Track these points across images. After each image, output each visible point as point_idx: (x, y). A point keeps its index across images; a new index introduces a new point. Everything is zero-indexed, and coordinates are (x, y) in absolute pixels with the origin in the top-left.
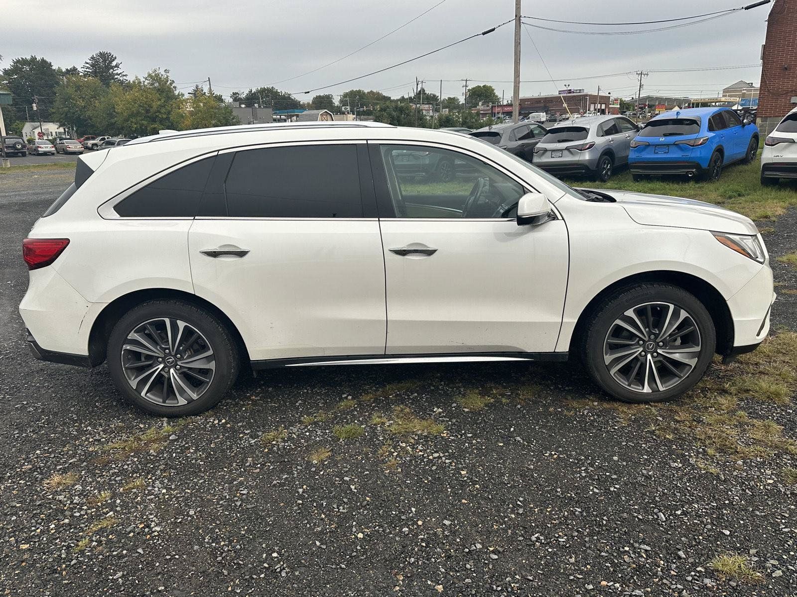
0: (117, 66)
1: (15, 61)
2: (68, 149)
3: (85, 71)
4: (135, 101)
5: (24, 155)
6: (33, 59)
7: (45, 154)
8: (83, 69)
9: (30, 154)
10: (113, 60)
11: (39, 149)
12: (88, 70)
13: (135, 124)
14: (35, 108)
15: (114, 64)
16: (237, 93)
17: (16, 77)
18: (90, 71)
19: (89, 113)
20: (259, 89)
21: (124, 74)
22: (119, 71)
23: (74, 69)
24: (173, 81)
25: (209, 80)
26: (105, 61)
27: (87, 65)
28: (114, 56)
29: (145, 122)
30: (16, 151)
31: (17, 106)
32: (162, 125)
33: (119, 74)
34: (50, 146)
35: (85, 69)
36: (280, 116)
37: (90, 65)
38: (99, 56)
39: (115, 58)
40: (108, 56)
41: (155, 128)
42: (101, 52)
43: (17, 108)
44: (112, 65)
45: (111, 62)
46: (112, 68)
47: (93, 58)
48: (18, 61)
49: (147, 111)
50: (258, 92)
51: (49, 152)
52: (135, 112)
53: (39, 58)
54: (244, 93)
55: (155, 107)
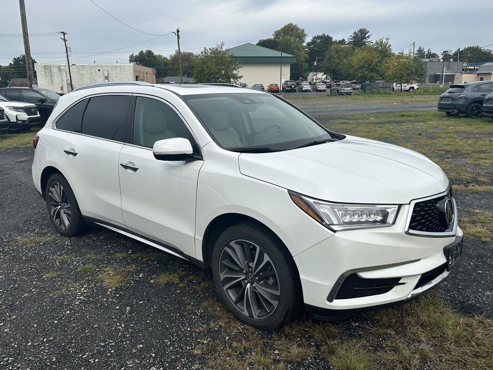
0: (368, 37)
1: (314, 37)
2: (318, 88)
3: (349, 41)
4: (363, 59)
5: (295, 91)
6: (324, 35)
7: (306, 91)
8: (348, 40)
9: (299, 91)
10: (367, 33)
11: (303, 88)
12: (351, 40)
13: (361, 73)
14: (315, 64)
15: (367, 35)
16: (447, 51)
17: (312, 46)
18: (352, 41)
19: (340, 67)
20: (466, 48)
21: (372, 41)
22: (369, 40)
23: (343, 40)
24: (390, 46)
25: (414, 43)
26: (362, 34)
27: (351, 37)
28: (368, 31)
29: (366, 72)
30: (291, 89)
31: (309, 63)
32: (377, 74)
33: (369, 42)
34: (309, 86)
35: (349, 40)
36: (474, 67)
37: (353, 37)
38: (359, 31)
39: (369, 32)
40: (364, 31)
41: (372, 76)
42: (360, 29)
43: (309, 64)
44: (366, 36)
45: (365, 35)
46: (366, 38)
47: (355, 33)
48: (315, 37)
49: (370, 65)
50: (465, 50)
51: (308, 90)
52: (362, 66)
53: (326, 35)
54: (453, 51)
55: (374, 63)
